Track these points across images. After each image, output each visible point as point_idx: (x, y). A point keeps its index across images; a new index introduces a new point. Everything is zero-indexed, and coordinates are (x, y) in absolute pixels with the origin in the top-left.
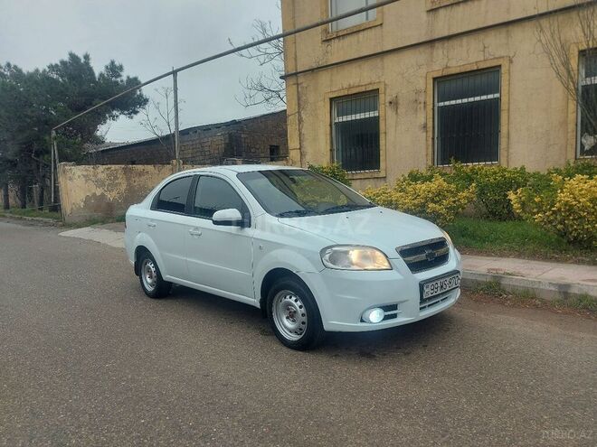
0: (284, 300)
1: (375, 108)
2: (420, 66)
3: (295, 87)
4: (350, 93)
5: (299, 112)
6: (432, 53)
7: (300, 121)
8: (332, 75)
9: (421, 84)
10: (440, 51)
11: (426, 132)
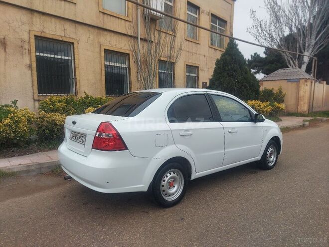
2: (23, 23)
6: (32, 18)
9: (25, 36)
10: (38, 20)
11: (32, 70)
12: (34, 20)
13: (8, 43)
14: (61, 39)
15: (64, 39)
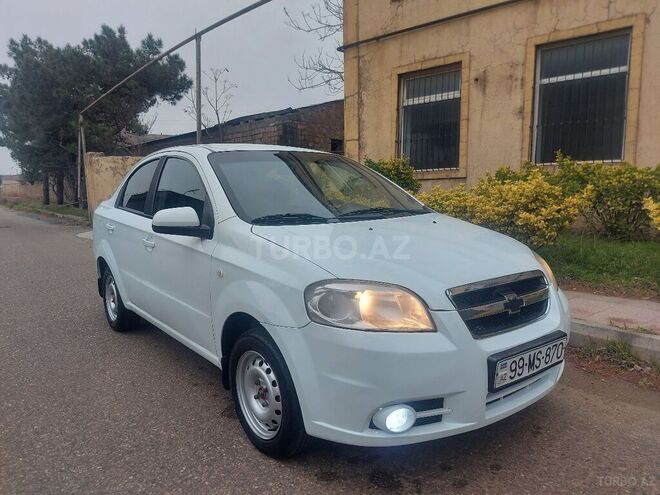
0: (252, 367)
1: (455, 88)
2: (518, 30)
3: (356, 60)
4: (424, 67)
5: (359, 93)
6: (535, 13)
7: (360, 104)
8: (402, 45)
9: (518, 54)
11: (523, 119)
12: (540, 13)
13: (490, 78)
14: (595, 31)
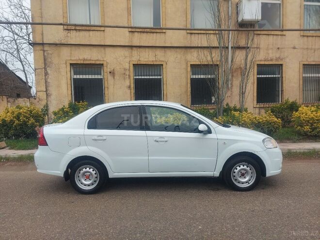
1: (101, 74)
2: (126, 57)
3: (42, 52)
4: (85, 63)
5: (45, 68)
7: (46, 74)
8: (71, 50)
9: (127, 66)
10: (136, 52)
11: (130, 90)
12: (133, 53)
13: (116, 73)
14: (152, 64)
15: (155, 63)
